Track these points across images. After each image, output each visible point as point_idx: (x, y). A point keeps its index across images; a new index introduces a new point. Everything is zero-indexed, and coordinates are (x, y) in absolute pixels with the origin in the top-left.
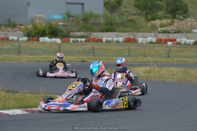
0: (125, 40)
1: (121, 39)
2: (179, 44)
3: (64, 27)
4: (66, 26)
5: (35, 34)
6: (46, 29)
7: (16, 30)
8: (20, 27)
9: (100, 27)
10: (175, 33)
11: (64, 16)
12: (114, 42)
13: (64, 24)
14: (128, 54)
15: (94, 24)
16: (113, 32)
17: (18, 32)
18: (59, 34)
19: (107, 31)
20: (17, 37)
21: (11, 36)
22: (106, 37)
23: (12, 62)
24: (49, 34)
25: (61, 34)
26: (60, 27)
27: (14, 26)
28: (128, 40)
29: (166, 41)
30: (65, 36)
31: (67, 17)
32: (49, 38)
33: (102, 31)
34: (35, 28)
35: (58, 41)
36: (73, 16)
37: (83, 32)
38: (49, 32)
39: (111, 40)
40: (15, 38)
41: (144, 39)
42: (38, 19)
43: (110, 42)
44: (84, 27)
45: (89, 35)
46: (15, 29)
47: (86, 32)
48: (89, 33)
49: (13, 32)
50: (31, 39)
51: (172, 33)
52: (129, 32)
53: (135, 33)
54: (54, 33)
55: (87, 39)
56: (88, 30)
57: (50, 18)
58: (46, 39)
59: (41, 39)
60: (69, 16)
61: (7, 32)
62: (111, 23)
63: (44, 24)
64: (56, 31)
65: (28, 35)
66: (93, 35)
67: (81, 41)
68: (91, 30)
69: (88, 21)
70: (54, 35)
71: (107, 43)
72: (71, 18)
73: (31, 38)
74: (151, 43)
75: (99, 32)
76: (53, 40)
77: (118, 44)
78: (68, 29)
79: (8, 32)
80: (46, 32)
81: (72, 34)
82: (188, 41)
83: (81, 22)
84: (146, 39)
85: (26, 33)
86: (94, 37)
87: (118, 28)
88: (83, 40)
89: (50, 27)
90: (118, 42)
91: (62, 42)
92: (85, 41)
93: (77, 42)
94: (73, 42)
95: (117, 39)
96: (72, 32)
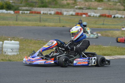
0: (55, 13)
1: (53, 12)
2: (89, 16)
3: (14, 4)
10: (86, 9)
12: (48, 14)
19: (43, 7)
22: (43, 11)
24: (6, 8)
28: (57, 13)
29: (81, 14)
30: (16, 10)
32: (6, 10)
33: (40, 7)
35: (12, 12)
37: (28, 7)
41: (67, 13)
43: (45, 14)
44: (28, 4)
48: (31, 8)
51: (85, 9)
52: (57, 8)
53: (61, 9)
54: (9, 7)
55: (31, 12)
58: (4, 11)
59: (1, 11)
66: (34, 9)
67: (27, 13)
68: (32, 6)
70: (9, 9)
71: (44, 15)
74: (72, 15)
75: (38, 7)
76: (9, 11)
81: (20, 8)
82: (95, 15)
84: (69, 13)
87: (50, 6)
88: (28, 12)
89: (6, 4)
90: (51, 14)
91: (15, 13)
92: (30, 13)
93: (24, 13)
94: (22, 13)
95: (49, 12)
96: (21, 7)
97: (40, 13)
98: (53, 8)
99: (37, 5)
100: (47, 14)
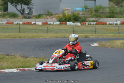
0: (121, 23)
1: (119, 22)
3: (83, 15)
4: (84, 14)
5: (64, 20)
6: (71, 17)
8: (55, 15)
9: (105, 15)
11: (83, 8)
13: (83, 13)
14: (118, 32)
15: (102, 13)
16: (113, 18)
17: (54, 19)
18: (79, 19)
19: (110, 17)
20: (53, 22)
21: (49, 21)
22: (109, 21)
23: (40, 38)
24: (73, 20)
25: (81, 20)
26: (80, 15)
27: (51, 15)
28: (123, 23)
30: (83, 21)
31: (85, 9)
32: (73, 22)
33: (107, 18)
34: (64, 16)
35: (79, 24)
36: (88, 8)
37: (95, 18)
38: (73, 18)
39: (112, 23)
40: (52, 23)
42: (66, 10)
43: (111, 24)
44: (95, 15)
45: (98, 20)
46: (52, 17)
47: (96, 18)
49: (51, 19)
50: (62, 23)
54: (76, 19)
55: (97, 22)
56: (97, 17)
57: (74, 10)
58: (71, 23)
59: (68, 23)
60: (86, 8)
62: (113, 12)
63: (70, 14)
64: (77, 18)
65: (60, 21)
66: (100, 20)
67: (93, 24)
68: (99, 17)
69: (98, 11)
70: (76, 21)
71: (109, 25)
72: (87, 9)
73: (61, 23)
75: (105, 18)
76: (76, 23)
77: (117, 25)
78: (85, 16)
79: (47, 19)
80: (71, 18)
83: (94, 12)
85: (59, 19)
86: (101, 21)
87: (117, 16)
88: (95, 23)
89: (74, 16)
90: (117, 24)
91: (81, 25)
92: (96, 24)
93: (91, 24)
94: (88, 24)
95: (116, 22)
96: (88, 18)
97: (106, 24)
98: (120, 18)
99: (104, 16)
100: (113, 24)
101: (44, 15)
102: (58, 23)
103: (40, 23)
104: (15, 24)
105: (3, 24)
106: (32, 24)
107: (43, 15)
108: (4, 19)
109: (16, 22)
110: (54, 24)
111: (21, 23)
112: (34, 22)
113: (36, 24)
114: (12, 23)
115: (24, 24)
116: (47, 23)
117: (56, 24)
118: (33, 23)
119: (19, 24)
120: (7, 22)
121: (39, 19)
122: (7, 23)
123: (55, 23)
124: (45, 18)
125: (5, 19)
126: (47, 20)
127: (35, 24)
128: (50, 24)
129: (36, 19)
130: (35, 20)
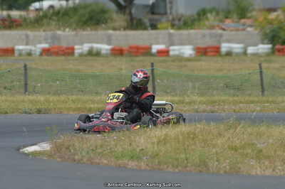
7: (244, 25)
17: (249, 29)
21: (229, 41)
40: (237, 47)
46: (243, 21)
49: (237, 30)
50: (279, 51)
61: (220, 31)
73: (278, 47)
79: (224, 30)
101: (211, 12)
102: (264, 48)
103: (188, 51)
104: (81, 55)
105: (29, 54)
106: (152, 55)
107: (209, 15)
108: (37, 33)
109: (86, 47)
110: (245, 53)
111: (103, 52)
112: (162, 47)
113: (171, 53)
114: (69, 52)
115: (118, 52)
116: (217, 50)
117: (254, 55)
118: (155, 48)
119: (98, 54)
120: (46, 46)
121: (185, 32)
122: (45, 52)
123: (251, 50)
124: (212, 27)
125: (41, 33)
126: (221, 36)
127: (164, 53)
128: (229, 54)
129: (172, 31)
130: (170, 35)
